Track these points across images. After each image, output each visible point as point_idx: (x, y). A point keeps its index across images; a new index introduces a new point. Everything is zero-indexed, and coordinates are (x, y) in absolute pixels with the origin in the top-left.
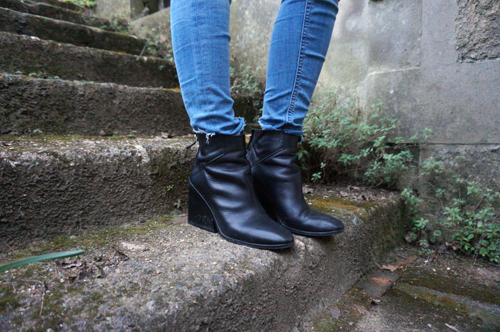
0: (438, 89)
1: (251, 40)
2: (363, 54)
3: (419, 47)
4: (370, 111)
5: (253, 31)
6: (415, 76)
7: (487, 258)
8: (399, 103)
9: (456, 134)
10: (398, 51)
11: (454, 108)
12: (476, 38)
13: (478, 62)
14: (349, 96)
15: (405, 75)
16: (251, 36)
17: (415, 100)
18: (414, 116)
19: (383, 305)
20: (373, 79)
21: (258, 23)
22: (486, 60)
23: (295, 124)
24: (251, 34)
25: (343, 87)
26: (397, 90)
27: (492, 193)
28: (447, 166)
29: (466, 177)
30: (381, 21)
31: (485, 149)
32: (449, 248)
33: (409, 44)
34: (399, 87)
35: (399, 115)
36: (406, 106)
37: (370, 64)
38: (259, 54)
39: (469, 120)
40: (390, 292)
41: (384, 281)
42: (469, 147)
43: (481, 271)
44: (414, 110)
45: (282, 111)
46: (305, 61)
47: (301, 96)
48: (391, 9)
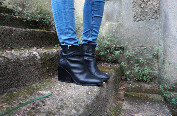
0: (128, 29)
3: (122, 16)
4: (107, 37)
6: (121, 25)
7: (146, 81)
8: (116, 34)
9: (134, 44)
10: (115, 17)
11: (133, 35)
12: (138, 14)
13: (139, 21)
15: (118, 25)
17: (121, 33)
18: (121, 38)
19: (126, 100)
20: (108, 26)
22: (142, 21)
23: (93, 41)
26: (115, 30)
27: (146, 61)
28: (132, 54)
29: (138, 57)
30: (109, 7)
31: (143, 48)
32: (135, 80)
33: (118, 15)
34: (116, 29)
35: (117, 38)
36: (119, 35)
37: (106, 21)
39: (138, 39)
40: (125, 95)
41: (122, 92)
42: (138, 48)
43: (146, 85)
44: (121, 36)
45: (88, 37)
46: (94, 18)
47: (94, 31)
48: (112, 3)
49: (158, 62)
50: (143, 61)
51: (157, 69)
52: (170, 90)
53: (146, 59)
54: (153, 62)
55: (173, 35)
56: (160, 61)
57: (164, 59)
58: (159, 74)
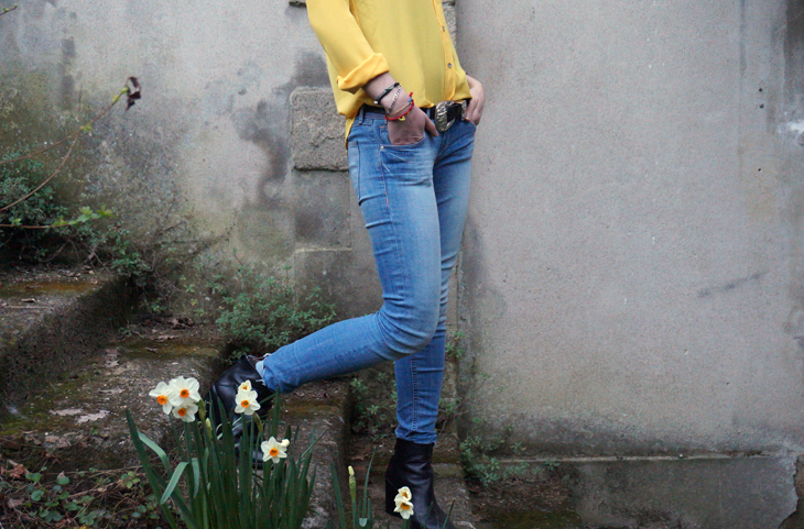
1: (114, 185)
2: (287, 227)
3: (349, 228)
4: (301, 293)
5: (118, 173)
6: (348, 258)
8: (333, 285)
10: (327, 229)
14: (273, 274)
15: (338, 256)
16: (115, 180)
17: (349, 283)
18: (349, 299)
20: (303, 257)
21: (127, 163)
23: (421, 431)
24: (115, 177)
25: (264, 263)
26: (330, 271)
30: (307, 193)
33: (338, 222)
34: (332, 268)
35: (334, 299)
36: (340, 289)
37: (298, 240)
38: (131, 207)
44: (349, 292)
46: (418, 376)
47: (422, 406)
48: (317, 182)
49: (457, 370)
51: (455, 393)
52: (491, 454)
55: (494, 292)
56: (463, 367)
57: (474, 359)
58: (461, 406)
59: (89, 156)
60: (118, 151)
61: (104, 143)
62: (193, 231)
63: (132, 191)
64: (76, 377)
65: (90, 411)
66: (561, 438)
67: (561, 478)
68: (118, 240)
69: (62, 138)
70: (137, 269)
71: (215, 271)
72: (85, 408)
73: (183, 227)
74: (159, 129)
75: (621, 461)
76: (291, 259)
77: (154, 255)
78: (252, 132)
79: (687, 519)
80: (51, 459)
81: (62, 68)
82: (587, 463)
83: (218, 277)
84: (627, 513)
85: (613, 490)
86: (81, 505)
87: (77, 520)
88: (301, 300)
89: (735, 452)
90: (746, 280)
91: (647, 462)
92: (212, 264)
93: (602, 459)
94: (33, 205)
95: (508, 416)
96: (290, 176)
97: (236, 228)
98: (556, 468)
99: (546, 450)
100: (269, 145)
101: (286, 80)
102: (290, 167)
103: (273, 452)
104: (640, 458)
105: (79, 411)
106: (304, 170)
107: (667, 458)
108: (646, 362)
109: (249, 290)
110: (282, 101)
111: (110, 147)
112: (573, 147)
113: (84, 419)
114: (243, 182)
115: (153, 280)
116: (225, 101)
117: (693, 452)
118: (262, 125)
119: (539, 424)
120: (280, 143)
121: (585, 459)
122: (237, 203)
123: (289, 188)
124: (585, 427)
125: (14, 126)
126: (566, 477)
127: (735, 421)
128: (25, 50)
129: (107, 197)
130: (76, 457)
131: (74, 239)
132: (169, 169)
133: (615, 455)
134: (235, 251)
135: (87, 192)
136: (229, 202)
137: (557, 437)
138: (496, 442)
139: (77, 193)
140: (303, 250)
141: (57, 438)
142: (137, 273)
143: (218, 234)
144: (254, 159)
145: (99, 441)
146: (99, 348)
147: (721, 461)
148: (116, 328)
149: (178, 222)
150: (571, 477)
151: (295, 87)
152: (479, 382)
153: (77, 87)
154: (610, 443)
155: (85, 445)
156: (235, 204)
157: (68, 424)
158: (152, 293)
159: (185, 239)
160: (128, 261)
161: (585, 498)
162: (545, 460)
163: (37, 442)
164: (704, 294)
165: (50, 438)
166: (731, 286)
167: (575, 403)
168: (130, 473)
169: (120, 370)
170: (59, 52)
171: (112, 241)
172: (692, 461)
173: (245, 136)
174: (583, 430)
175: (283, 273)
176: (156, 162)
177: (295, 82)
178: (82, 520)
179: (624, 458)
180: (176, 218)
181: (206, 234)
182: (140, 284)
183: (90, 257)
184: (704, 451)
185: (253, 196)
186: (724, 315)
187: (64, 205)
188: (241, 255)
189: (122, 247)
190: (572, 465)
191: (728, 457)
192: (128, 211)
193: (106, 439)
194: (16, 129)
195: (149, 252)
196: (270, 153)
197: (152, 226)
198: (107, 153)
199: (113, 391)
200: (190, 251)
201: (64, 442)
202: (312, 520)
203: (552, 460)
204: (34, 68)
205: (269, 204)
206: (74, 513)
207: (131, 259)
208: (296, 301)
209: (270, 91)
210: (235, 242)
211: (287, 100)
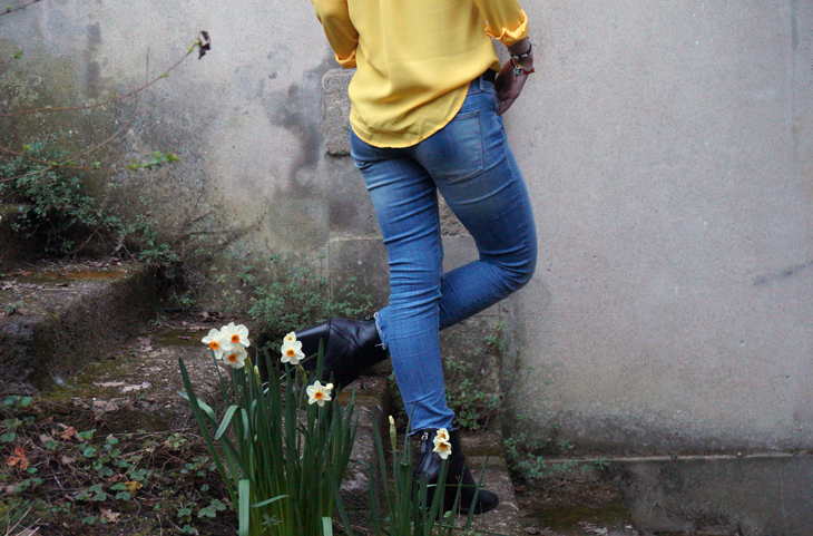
2: (321, 215)
4: (336, 284)
7: (467, 428)
8: (369, 275)
10: (362, 217)
14: (306, 264)
15: (372, 245)
20: (337, 246)
22: (448, 236)
25: (297, 253)
26: (365, 260)
27: (464, 365)
30: (340, 180)
34: (369, 257)
35: (370, 289)
36: (377, 280)
37: (333, 229)
38: (159, 197)
43: (466, 440)
49: (500, 364)
50: (454, 364)
51: (498, 388)
52: (538, 452)
53: (463, 356)
54: (484, 365)
55: (538, 282)
56: (506, 361)
57: (518, 353)
58: (505, 401)
59: (115, 145)
60: (145, 139)
61: (131, 131)
62: (223, 221)
63: (160, 180)
64: (114, 358)
65: (131, 383)
66: (611, 437)
67: (612, 478)
68: (146, 231)
69: (88, 126)
70: (166, 260)
71: (246, 263)
72: (127, 381)
73: (212, 217)
74: (188, 116)
75: (675, 460)
76: (325, 248)
77: (183, 245)
78: (283, 117)
79: (747, 522)
80: (99, 423)
81: (87, 55)
82: (639, 462)
83: (249, 267)
84: (682, 515)
85: (667, 491)
86: (131, 463)
87: (128, 476)
88: (336, 290)
89: (797, 450)
90: (804, 266)
91: (702, 462)
92: (243, 255)
93: (655, 458)
94: (60, 194)
95: (554, 413)
96: (322, 162)
97: (267, 217)
98: (606, 467)
99: (597, 450)
100: (301, 130)
101: (318, 63)
102: (322, 152)
103: (318, 395)
104: (696, 457)
105: (122, 383)
106: (337, 156)
107: (724, 457)
108: (699, 355)
109: (282, 281)
110: (313, 84)
111: (137, 134)
112: (618, 127)
113: (128, 389)
114: (274, 170)
115: (182, 271)
116: (255, 86)
117: (752, 451)
118: (293, 109)
119: (588, 422)
120: (312, 128)
121: (637, 459)
122: (268, 191)
123: (322, 174)
124: (637, 425)
125: (38, 115)
126: (618, 478)
127: (796, 417)
128: (49, 37)
129: (134, 187)
130: (124, 420)
131: (100, 231)
132: (197, 157)
133: (669, 454)
134: (267, 240)
135: (114, 182)
136: (260, 191)
137: (606, 435)
138: (542, 441)
139: (103, 184)
140: (337, 239)
141: (104, 402)
142: (167, 265)
143: (248, 224)
144: (285, 145)
145: (146, 405)
146: (131, 337)
147: (783, 460)
148: (146, 321)
149: (207, 211)
150: (623, 478)
151: (327, 70)
152: (524, 378)
153: (104, 74)
154: (664, 442)
155: (132, 409)
156: (266, 192)
157: (113, 392)
158: (181, 285)
159: (215, 230)
160: (156, 252)
161: (638, 501)
162: (596, 459)
163: (86, 406)
164: (760, 281)
165: (97, 402)
166: (789, 273)
167: (626, 399)
168: (176, 435)
169: (155, 354)
170: (84, 37)
171: (140, 232)
172: (751, 459)
173: (276, 122)
174: (634, 428)
175: (317, 263)
176: (186, 149)
177: (327, 64)
178: (132, 477)
179: (679, 457)
180: (205, 208)
181: (236, 224)
182: (170, 275)
183: (117, 249)
184: (764, 450)
185: (285, 184)
186: (782, 304)
187: (90, 196)
188: (272, 245)
189: (150, 238)
190: (623, 465)
191: (789, 455)
192: (156, 201)
193: (152, 403)
194: (40, 119)
195: (178, 243)
196: (302, 138)
197: (181, 216)
198: (134, 142)
199: (152, 369)
200: (220, 242)
201: (111, 406)
202: (353, 483)
203: (602, 459)
204: (59, 55)
205: (301, 191)
206: (124, 470)
207: (160, 250)
208: (330, 293)
209: (301, 74)
210: (267, 231)
211: (320, 84)
